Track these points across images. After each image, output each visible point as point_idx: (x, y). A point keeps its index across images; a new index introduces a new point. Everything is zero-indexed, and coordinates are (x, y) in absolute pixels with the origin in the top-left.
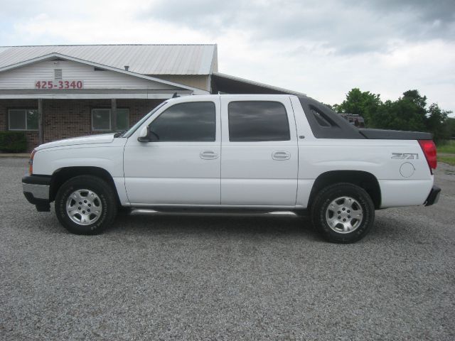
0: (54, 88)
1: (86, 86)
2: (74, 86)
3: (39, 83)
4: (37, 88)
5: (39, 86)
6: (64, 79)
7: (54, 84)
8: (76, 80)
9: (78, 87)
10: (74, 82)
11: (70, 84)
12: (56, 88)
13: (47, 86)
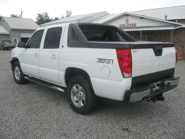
0: (125, 27)
1: (137, 26)
2: (133, 26)
3: (121, 25)
4: (120, 27)
5: (121, 26)
6: (129, 23)
7: (125, 25)
8: (134, 23)
9: (134, 26)
10: (133, 24)
11: (131, 25)
12: (126, 27)
13: (123, 26)
